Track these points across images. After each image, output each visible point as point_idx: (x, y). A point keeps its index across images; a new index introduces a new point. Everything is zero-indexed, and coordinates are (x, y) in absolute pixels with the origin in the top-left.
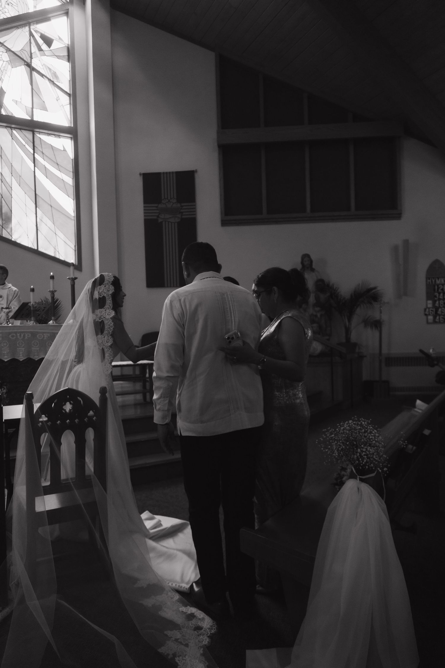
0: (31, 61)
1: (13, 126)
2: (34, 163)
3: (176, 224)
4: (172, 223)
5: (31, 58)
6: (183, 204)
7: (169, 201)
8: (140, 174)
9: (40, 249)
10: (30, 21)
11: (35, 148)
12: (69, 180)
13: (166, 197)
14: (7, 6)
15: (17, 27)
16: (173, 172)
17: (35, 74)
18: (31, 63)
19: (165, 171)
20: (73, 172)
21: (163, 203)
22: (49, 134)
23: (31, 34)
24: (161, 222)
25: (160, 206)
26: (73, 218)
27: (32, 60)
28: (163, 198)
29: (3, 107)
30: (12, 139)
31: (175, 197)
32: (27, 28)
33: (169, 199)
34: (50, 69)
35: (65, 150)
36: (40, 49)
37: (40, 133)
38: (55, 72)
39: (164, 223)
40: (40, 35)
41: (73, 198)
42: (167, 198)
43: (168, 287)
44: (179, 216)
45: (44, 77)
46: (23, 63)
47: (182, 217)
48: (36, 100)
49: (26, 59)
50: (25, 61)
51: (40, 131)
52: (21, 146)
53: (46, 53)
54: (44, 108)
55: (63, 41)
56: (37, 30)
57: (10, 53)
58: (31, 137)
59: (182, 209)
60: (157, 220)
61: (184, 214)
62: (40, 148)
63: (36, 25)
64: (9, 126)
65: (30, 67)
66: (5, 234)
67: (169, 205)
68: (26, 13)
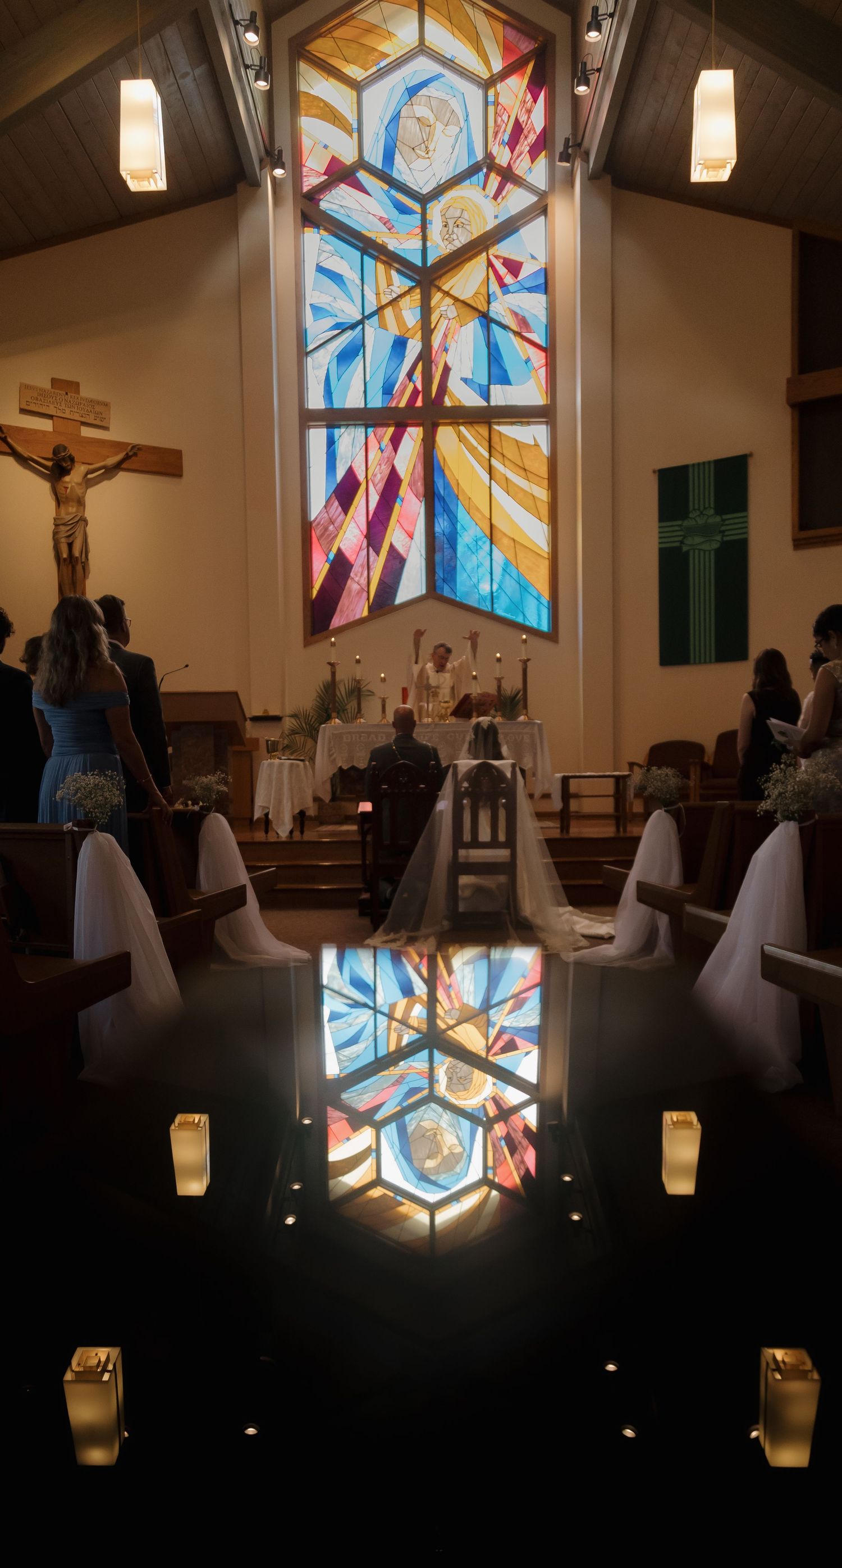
0: (488, 307)
1: (461, 421)
2: (490, 474)
3: (713, 553)
4: (705, 551)
5: (489, 303)
6: (725, 517)
7: (702, 513)
8: (654, 472)
9: (496, 611)
10: (488, 243)
11: (493, 450)
12: (542, 494)
13: (696, 507)
14: (455, 230)
15: (470, 259)
16: (709, 462)
17: (494, 327)
18: (488, 313)
19: (696, 461)
20: (547, 478)
21: (691, 518)
22: (512, 423)
23: (490, 264)
24: (687, 552)
25: (686, 523)
26: (546, 556)
27: (490, 305)
28: (691, 508)
29: (447, 393)
30: (459, 440)
31: (712, 505)
32: (484, 254)
33: (702, 508)
34: (516, 315)
35: (537, 445)
36: (502, 284)
37: (499, 424)
38: (524, 317)
39: (690, 552)
40: (502, 261)
41: (547, 522)
42: (699, 510)
43: (695, 663)
44: (718, 537)
45: (507, 330)
46: (477, 315)
47: (722, 539)
48: (495, 370)
49: (480, 308)
50: (480, 311)
51: (501, 420)
52: (472, 450)
53: (511, 288)
54: (505, 381)
55: (537, 260)
56: (498, 253)
57: (459, 304)
58: (486, 434)
59: (723, 525)
60: (679, 548)
61: (727, 533)
62: (498, 448)
63: (496, 247)
64: (455, 421)
65: (486, 319)
66: (447, 592)
67: (701, 521)
68: (482, 233)
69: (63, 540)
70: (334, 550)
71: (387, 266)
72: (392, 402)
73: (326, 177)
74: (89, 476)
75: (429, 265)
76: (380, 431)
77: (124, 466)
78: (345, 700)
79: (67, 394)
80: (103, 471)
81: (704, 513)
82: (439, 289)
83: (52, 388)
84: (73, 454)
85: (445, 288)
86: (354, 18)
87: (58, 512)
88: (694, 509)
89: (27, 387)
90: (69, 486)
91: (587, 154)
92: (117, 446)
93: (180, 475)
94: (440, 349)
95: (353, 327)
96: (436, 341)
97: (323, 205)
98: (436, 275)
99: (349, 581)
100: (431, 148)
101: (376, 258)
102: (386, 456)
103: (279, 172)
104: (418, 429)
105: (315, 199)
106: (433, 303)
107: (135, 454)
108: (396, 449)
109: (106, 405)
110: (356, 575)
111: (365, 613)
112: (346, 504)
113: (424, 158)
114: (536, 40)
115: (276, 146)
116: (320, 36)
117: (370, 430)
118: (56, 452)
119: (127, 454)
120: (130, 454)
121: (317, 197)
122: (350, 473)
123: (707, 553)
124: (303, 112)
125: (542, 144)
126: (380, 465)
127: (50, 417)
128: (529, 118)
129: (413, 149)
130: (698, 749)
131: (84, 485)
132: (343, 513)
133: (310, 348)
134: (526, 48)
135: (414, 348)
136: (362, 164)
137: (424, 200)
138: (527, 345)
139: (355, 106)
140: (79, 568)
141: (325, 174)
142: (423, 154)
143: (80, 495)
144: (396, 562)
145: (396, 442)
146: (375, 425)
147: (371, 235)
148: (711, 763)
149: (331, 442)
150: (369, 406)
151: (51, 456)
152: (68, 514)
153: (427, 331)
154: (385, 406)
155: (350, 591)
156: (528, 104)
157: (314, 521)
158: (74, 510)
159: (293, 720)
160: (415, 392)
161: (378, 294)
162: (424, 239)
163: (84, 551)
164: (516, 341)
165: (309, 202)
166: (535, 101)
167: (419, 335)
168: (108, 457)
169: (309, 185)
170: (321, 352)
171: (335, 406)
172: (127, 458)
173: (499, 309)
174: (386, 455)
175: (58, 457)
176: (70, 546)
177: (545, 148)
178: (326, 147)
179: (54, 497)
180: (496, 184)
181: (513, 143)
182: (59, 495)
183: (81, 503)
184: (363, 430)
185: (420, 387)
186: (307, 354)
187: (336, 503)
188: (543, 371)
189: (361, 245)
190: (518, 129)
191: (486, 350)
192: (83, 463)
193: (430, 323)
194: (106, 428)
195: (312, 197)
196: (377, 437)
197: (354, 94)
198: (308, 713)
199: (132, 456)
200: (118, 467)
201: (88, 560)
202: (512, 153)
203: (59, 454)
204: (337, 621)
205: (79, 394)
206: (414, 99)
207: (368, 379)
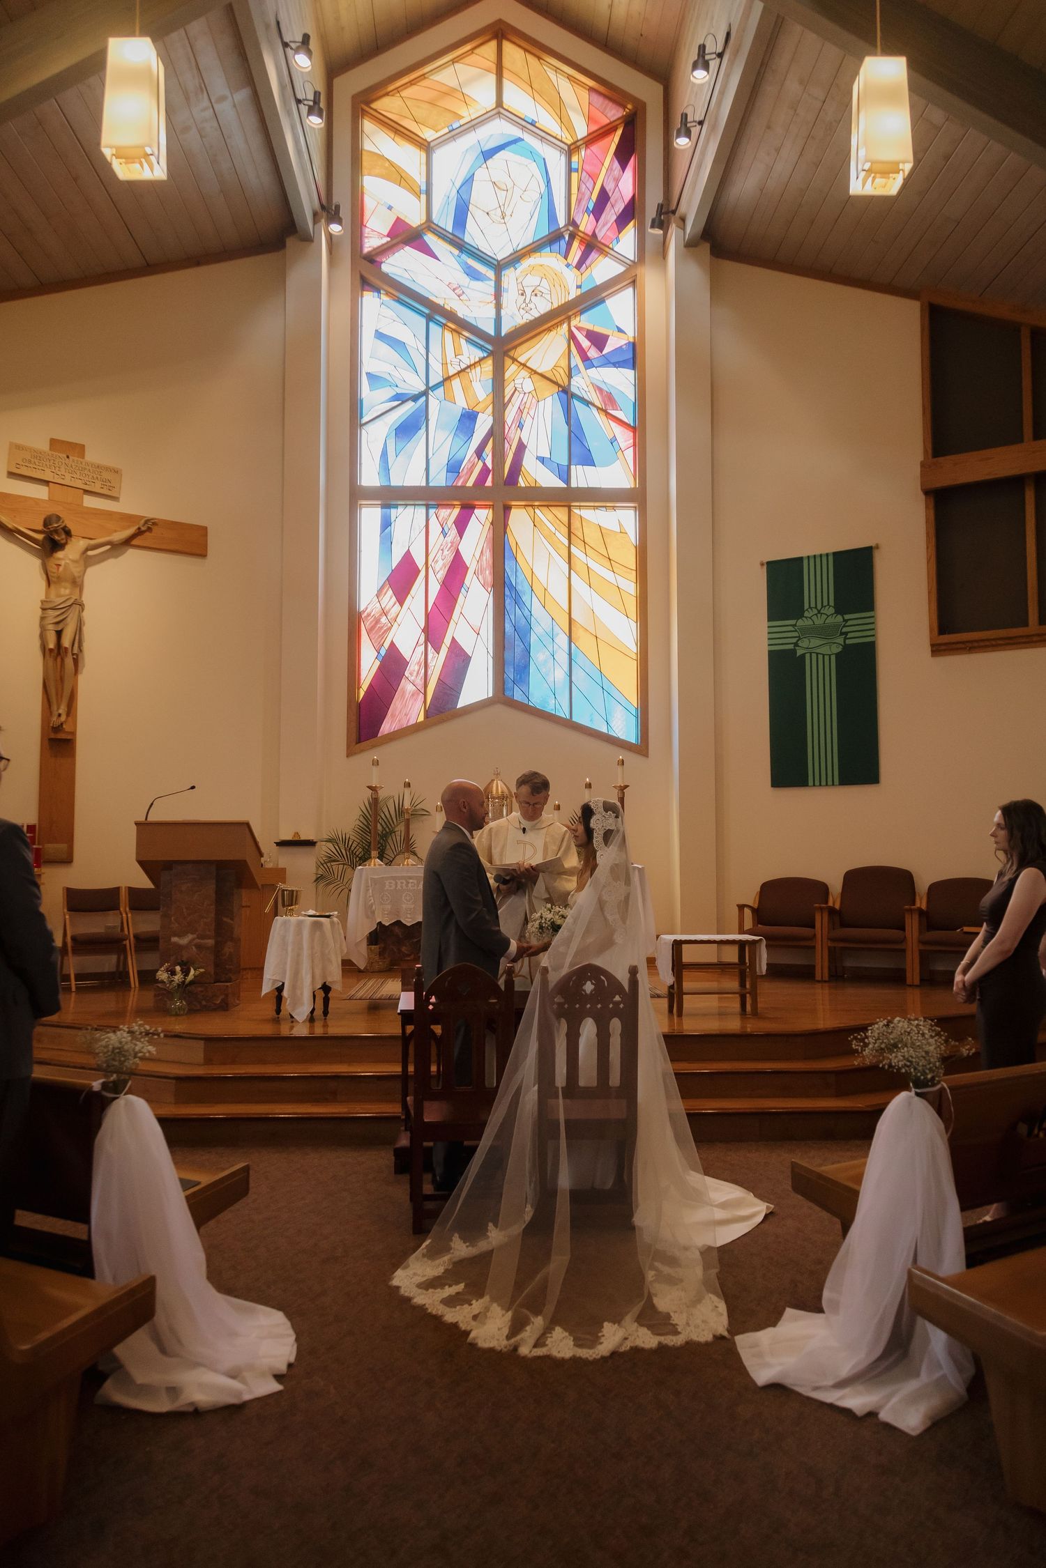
0: (569, 382)
1: (537, 503)
2: (569, 563)
3: (833, 658)
4: (824, 655)
5: (570, 377)
6: (847, 617)
7: (819, 612)
9: (576, 719)
10: (570, 313)
11: (572, 535)
12: (630, 586)
13: (813, 605)
14: (533, 298)
15: (549, 330)
16: (827, 555)
17: (576, 403)
18: (570, 388)
19: (813, 553)
20: (636, 570)
21: (806, 617)
22: (595, 508)
23: (572, 337)
24: (803, 656)
25: (800, 623)
26: (635, 657)
27: (572, 380)
28: (806, 606)
29: (522, 472)
30: (534, 525)
31: (832, 603)
32: (565, 326)
33: (819, 607)
34: (601, 390)
35: (623, 531)
36: (586, 358)
37: (581, 507)
38: (612, 393)
39: (808, 656)
40: (585, 333)
41: (635, 619)
42: (816, 608)
43: (814, 786)
44: (840, 640)
45: (592, 406)
46: (556, 389)
47: (845, 642)
48: (576, 449)
49: (560, 382)
50: (559, 386)
51: (582, 504)
52: (549, 537)
53: (595, 363)
54: (588, 460)
55: (625, 333)
56: (580, 325)
57: (536, 377)
58: (565, 519)
59: (844, 626)
60: (794, 651)
61: (850, 635)
62: (580, 535)
63: (578, 319)
64: (530, 503)
65: (566, 394)
66: (518, 696)
67: (819, 621)
68: (563, 302)
69: (51, 627)
70: (387, 645)
71: (456, 335)
72: (458, 481)
73: (389, 239)
74: (90, 553)
75: (503, 334)
76: (444, 513)
77: (134, 542)
78: (395, 820)
79: (68, 457)
80: (108, 547)
81: (822, 611)
82: (514, 360)
83: (50, 449)
84: (71, 526)
85: (522, 359)
86: (425, 78)
87: (47, 594)
88: (810, 607)
89: (18, 447)
90: (63, 563)
91: (683, 219)
92: (128, 519)
93: (203, 555)
94: (514, 425)
95: (415, 398)
96: (510, 415)
97: (385, 268)
98: (510, 346)
99: (403, 681)
100: (508, 213)
101: (444, 326)
102: (449, 541)
103: (335, 228)
104: (487, 511)
105: (376, 261)
106: (507, 375)
107: (149, 529)
108: (461, 531)
109: (116, 471)
110: (411, 674)
111: (421, 718)
112: (402, 594)
113: (500, 223)
114: (624, 107)
115: (334, 202)
116: (387, 94)
117: (432, 511)
118: (47, 523)
119: (139, 528)
120: (143, 529)
121: (378, 259)
122: (408, 557)
123: (827, 658)
124: (365, 171)
125: (630, 213)
126: (442, 550)
127: (46, 483)
128: (617, 185)
129: (488, 214)
130: (820, 889)
131: (82, 563)
132: (397, 603)
133: (365, 420)
134: (614, 115)
135: (484, 423)
136: (429, 225)
137: (499, 267)
138: (613, 424)
139: (424, 168)
140: (69, 661)
141: (388, 236)
142: (499, 219)
143: (76, 574)
144: (459, 660)
145: (461, 525)
146: (438, 506)
147: (440, 302)
148: (837, 906)
149: (386, 524)
150: (431, 484)
151: (40, 527)
152: (59, 596)
153: (499, 403)
154: (449, 484)
155: (404, 693)
156: (616, 172)
157: (364, 611)
158: (67, 591)
159: (330, 845)
160: (485, 472)
161: (444, 364)
162: (498, 307)
163: (77, 638)
164: (600, 418)
165: (369, 264)
166: (623, 168)
167: (490, 409)
168: (116, 531)
169: (370, 247)
170: (378, 423)
171: (392, 484)
172: (139, 533)
173: (579, 384)
174: (449, 539)
175: (49, 529)
176: (59, 634)
177: (633, 218)
178: (390, 208)
179: (44, 576)
180: (579, 254)
181: (598, 211)
182: (49, 574)
183: (77, 584)
184: (423, 510)
185: (490, 466)
186: (362, 425)
187: (390, 592)
188: (629, 454)
189: (427, 311)
190: (604, 197)
191: (566, 427)
192: (83, 538)
193: (504, 397)
194: (115, 499)
195: (373, 259)
196: (440, 519)
197: (424, 155)
198: (347, 839)
199: (144, 532)
200: (127, 542)
201: (81, 651)
202: (597, 222)
203: (51, 525)
204: (387, 727)
205: (83, 458)
206: (489, 162)
207: (430, 455)
